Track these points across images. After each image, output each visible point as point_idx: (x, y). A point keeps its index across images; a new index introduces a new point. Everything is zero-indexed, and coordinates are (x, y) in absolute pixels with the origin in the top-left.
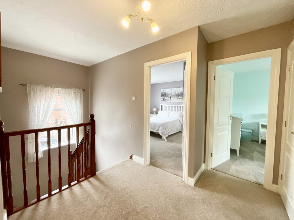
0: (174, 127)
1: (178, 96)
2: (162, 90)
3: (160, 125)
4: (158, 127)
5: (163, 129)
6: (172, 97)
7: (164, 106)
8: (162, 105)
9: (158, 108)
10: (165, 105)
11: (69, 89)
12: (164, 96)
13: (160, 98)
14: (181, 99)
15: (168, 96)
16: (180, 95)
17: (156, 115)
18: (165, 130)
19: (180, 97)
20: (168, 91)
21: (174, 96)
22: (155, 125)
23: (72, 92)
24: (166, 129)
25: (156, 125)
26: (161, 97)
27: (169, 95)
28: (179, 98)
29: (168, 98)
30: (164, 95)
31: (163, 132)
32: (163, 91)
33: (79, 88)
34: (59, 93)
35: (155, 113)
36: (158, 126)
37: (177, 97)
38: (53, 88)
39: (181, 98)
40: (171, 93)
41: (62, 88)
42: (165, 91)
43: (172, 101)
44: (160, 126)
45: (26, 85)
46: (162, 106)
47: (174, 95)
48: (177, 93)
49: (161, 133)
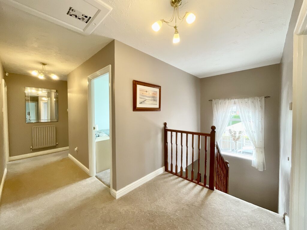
11: (246, 99)
23: (249, 101)
33: (259, 95)
34: (235, 103)
38: (230, 100)
41: (238, 99)
45: (212, 100)
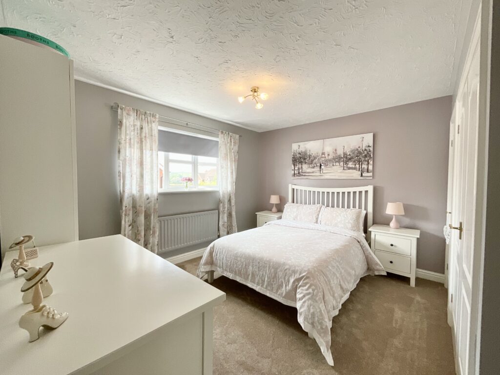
0: (349, 274)
1: (346, 163)
2: (295, 147)
3: (297, 276)
4: (289, 287)
5: (313, 298)
6: (326, 165)
7: (301, 191)
8: (294, 187)
9: (283, 195)
10: (303, 188)
12: (301, 162)
13: (290, 169)
14: (354, 171)
15: (312, 161)
16: (350, 159)
17: (278, 215)
18: (322, 306)
19: (351, 165)
20: (312, 147)
21: (330, 160)
22: (276, 274)
24: (326, 298)
25: (280, 274)
26: (293, 166)
27: (315, 158)
28: (349, 168)
29: (314, 167)
30: (300, 159)
31: (313, 314)
32: (297, 147)
35: (274, 209)
36: (292, 280)
37: (342, 164)
39: (355, 169)
40: (323, 154)
42: (302, 149)
43: (327, 176)
44: (298, 280)
46: (294, 189)
47: (330, 157)
48: (340, 152)
49: (305, 319)
